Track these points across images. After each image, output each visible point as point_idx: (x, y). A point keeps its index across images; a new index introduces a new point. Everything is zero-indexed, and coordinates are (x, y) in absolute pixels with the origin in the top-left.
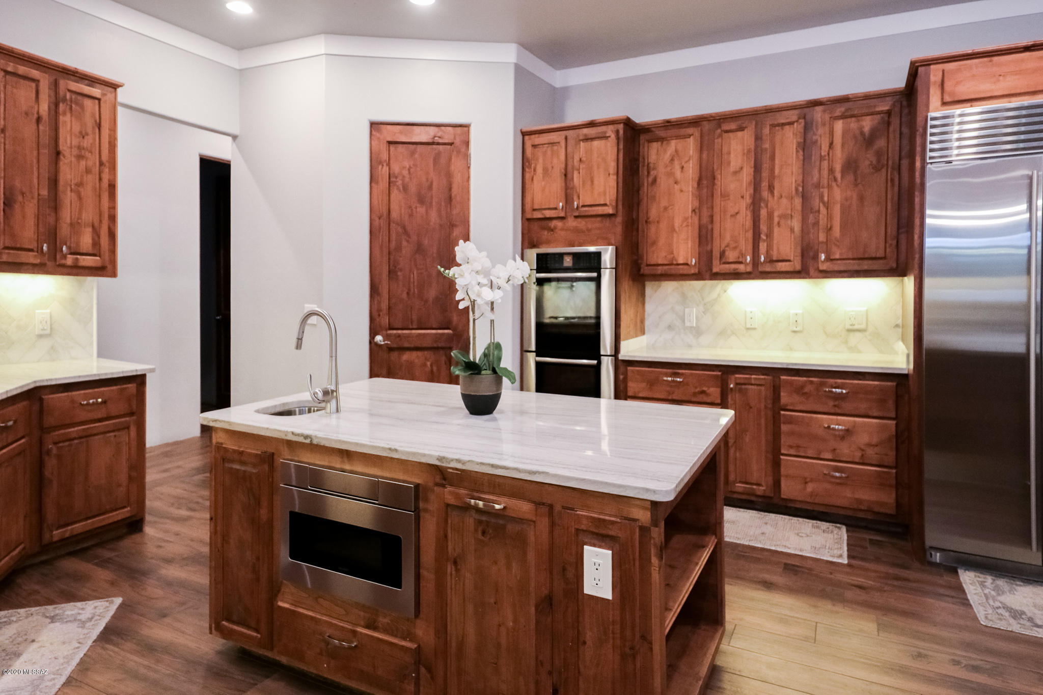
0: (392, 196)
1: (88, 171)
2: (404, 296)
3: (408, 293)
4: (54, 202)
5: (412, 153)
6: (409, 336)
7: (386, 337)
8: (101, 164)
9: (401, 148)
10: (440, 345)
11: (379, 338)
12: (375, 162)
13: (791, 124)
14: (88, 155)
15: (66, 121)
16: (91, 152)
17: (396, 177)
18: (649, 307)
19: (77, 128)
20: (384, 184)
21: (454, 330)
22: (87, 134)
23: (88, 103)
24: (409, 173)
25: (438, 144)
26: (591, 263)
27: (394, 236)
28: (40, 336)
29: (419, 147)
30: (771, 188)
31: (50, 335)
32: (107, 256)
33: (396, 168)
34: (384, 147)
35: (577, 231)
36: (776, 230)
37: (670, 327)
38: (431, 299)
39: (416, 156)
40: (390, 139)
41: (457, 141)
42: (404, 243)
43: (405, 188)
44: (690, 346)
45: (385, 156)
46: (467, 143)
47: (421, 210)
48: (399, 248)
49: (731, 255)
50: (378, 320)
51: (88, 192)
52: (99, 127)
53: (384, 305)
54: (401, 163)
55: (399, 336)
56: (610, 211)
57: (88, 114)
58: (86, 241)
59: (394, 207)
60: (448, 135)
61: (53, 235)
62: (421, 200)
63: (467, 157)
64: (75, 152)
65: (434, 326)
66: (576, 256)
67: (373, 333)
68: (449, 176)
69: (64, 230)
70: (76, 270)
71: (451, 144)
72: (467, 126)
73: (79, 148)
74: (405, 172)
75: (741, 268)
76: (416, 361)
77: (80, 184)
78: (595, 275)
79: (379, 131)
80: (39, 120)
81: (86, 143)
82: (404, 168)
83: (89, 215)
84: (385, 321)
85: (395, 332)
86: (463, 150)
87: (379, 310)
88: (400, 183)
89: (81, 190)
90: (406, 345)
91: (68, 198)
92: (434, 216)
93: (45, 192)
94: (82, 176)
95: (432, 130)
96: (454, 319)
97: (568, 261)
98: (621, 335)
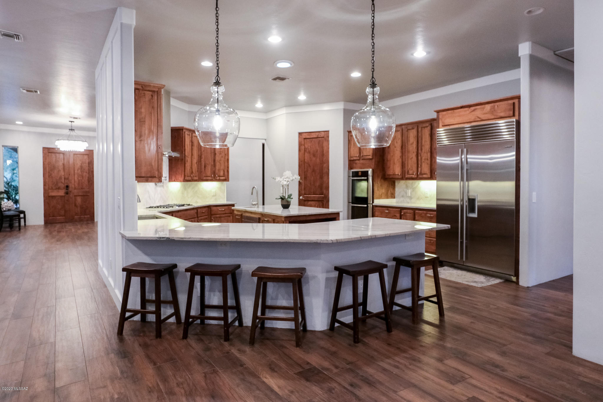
0: (305, 155)
1: (222, 157)
2: (309, 185)
3: (310, 184)
4: (215, 165)
5: (311, 141)
6: (310, 197)
7: (304, 197)
8: (225, 155)
9: (308, 140)
10: (320, 200)
11: (301, 197)
12: (300, 145)
13: (427, 127)
14: (222, 153)
16: (222, 152)
17: (307, 149)
18: (397, 189)
20: (303, 151)
21: (325, 195)
24: (310, 147)
25: (319, 138)
26: (365, 174)
27: (306, 167)
28: (213, 196)
29: (313, 139)
30: (421, 149)
31: (215, 196)
32: (226, 176)
33: (306, 146)
34: (303, 140)
35: (363, 164)
36: (423, 164)
37: (403, 196)
38: (317, 186)
39: (313, 142)
40: (304, 137)
41: (325, 136)
42: (309, 169)
43: (309, 152)
44: (408, 203)
45: (303, 143)
46: (328, 137)
47: (314, 159)
48: (307, 170)
49: (411, 172)
50: (301, 192)
51: (222, 162)
53: (303, 187)
54: (308, 145)
55: (307, 197)
56: (371, 157)
58: (222, 173)
59: (306, 158)
60: (322, 135)
61: (214, 173)
62: (314, 156)
63: (328, 141)
64: (219, 153)
65: (318, 194)
66: (362, 172)
67: (299, 196)
68: (323, 147)
69: (217, 171)
70: (219, 180)
71: (323, 137)
72: (328, 131)
73: (220, 152)
74: (309, 147)
75: (413, 176)
76: (313, 204)
77: (220, 160)
78: (366, 178)
79: (301, 135)
82: (309, 146)
83: (222, 167)
84: (303, 192)
85: (306, 195)
86: (327, 139)
87: (301, 189)
88: (308, 151)
90: (310, 199)
91: (218, 164)
92: (318, 160)
93: (212, 163)
94: (221, 158)
95: (317, 134)
96: (325, 192)
97: (360, 174)
98: (375, 198)
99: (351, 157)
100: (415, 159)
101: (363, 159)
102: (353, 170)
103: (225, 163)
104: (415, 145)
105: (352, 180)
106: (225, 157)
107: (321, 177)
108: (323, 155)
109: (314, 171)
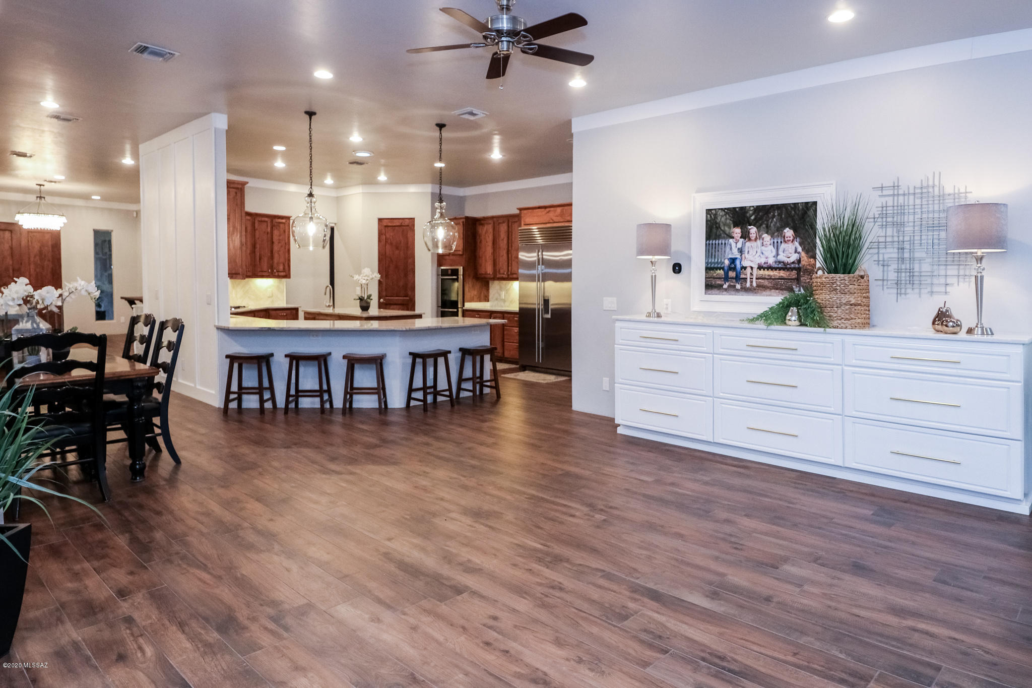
0: (386, 247)
1: (281, 246)
2: (391, 285)
3: (393, 284)
4: (272, 257)
5: (394, 230)
6: (392, 300)
7: (384, 300)
8: (285, 244)
9: (389, 228)
10: (404, 303)
11: (382, 300)
12: (380, 234)
14: (281, 241)
15: (276, 232)
17: (388, 239)
18: (491, 291)
19: (278, 234)
20: (383, 242)
21: (409, 298)
22: (281, 235)
23: (281, 225)
25: (403, 226)
26: (455, 272)
27: (387, 262)
28: (269, 297)
29: (397, 228)
31: (272, 297)
32: (287, 272)
33: (388, 236)
34: (383, 228)
35: (453, 260)
36: (513, 262)
37: (497, 299)
38: (400, 286)
40: (385, 224)
41: (410, 225)
42: (391, 265)
43: (391, 244)
44: (502, 307)
45: (383, 232)
46: (414, 225)
47: (397, 252)
48: (389, 266)
49: (502, 271)
50: (381, 293)
51: (281, 253)
52: (285, 232)
53: (384, 289)
54: (390, 234)
55: (388, 300)
56: (461, 253)
57: (281, 228)
58: (281, 268)
59: (387, 250)
60: (407, 222)
61: (272, 267)
62: (397, 248)
63: (413, 231)
65: (403, 297)
66: (452, 270)
67: (380, 298)
68: (407, 238)
69: (275, 265)
70: (278, 277)
71: (408, 226)
72: (414, 219)
73: (279, 240)
74: (391, 238)
75: (504, 276)
77: (279, 251)
78: (456, 277)
79: (381, 222)
80: (267, 233)
81: (281, 238)
82: (391, 236)
83: (282, 260)
84: (384, 294)
85: (387, 298)
86: (412, 228)
87: (381, 290)
88: (389, 241)
90: (391, 303)
91: (276, 255)
92: (402, 254)
93: (269, 255)
94: (280, 248)
95: (401, 221)
96: (410, 293)
97: (450, 272)
98: (465, 301)
100: (505, 255)
101: (453, 255)
102: (442, 268)
103: (285, 254)
104: (505, 241)
105: (442, 279)
106: (285, 247)
107: (406, 275)
108: (407, 248)
109: (397, 267)
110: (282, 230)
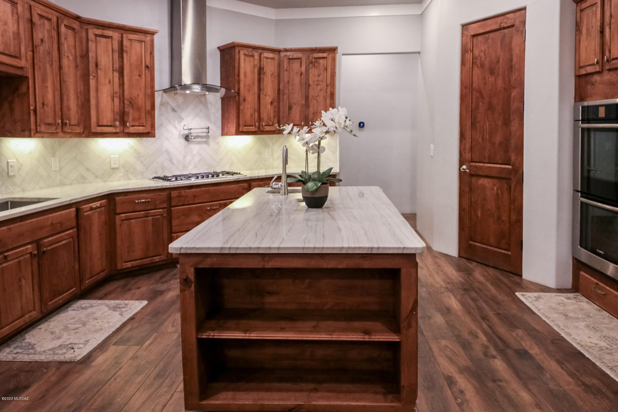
0: (474, 72)
1: (321, 90)
2: (480, 140)
3: (483, 138)
4: (307, 105)
5: (487, 40)
6: (482, 168)
7: (469, 167)
8: (327, 86)
9: (480, 38)
10: (502, 176)
11: (464, 167)
12: (464, 51)
14: (321, 83)
15: (312, 71)
16: (322, 81)
17: (477, 59)
19: (316, 73)
20: (469, 65)
21: (513, 166)
22: (321, 74)
23: (321, 61)
24: (485, 54)
25: (504, 28)
27: (474, 100)
29: (491, 35)
33: (476, 53)
34: (469, 40)
38: (497, 143)
39: (489, 41)
40: (473, 34)
41: (517, 23)
42: (481, 104)
43: (482, 66)
45: (469, 46)
46: (524, 23)
47: (492, 79)
48: (477, 108)
50: (464, 156)
51: (321, 99)
52: (326, 69)
53: (468, 146)
54: (480, 48)
55: (476, 167)
57: (321, 65)
59: (475, 79)
60: (511, 19)
61: (306, 119)
62: (492, 72)
63: (523, 33)
64: (316, 83)
65: (499, 162)
66: (607, 107)
67: (461, 164)
68: (511, 50)
69: (311, 116)
71: (512, 26)
72: (524, 9)
73: (318, 81)
74: (482, 54)
76: (487, 185)
77: (317, 96)
78: (617, 124)
79: (467, 30)
80: (301, 74)
81: (321, 78)
82: (481, 51)
83: (321, 108)
84: (469, 156)
85: (474, 164)
86: (521, 28)
87: (465, 149)
88: (479, 62)
89: (318, 98)
90: (480, 173)
91: (313, 103)
92: (500, 82)
93: (304, 102)
94: (319, 92)
95: (499, 20)
96: (513, 158)
97: (602, 113)
99: (581, 67)
101: (609, 70)
102: (586, 104)
103: (326, 99)
105: (583, 129)
106: (326, 89)
107: (507, 123)
108: (511, 68)
109: (491, 107)
110: (322, 68)
